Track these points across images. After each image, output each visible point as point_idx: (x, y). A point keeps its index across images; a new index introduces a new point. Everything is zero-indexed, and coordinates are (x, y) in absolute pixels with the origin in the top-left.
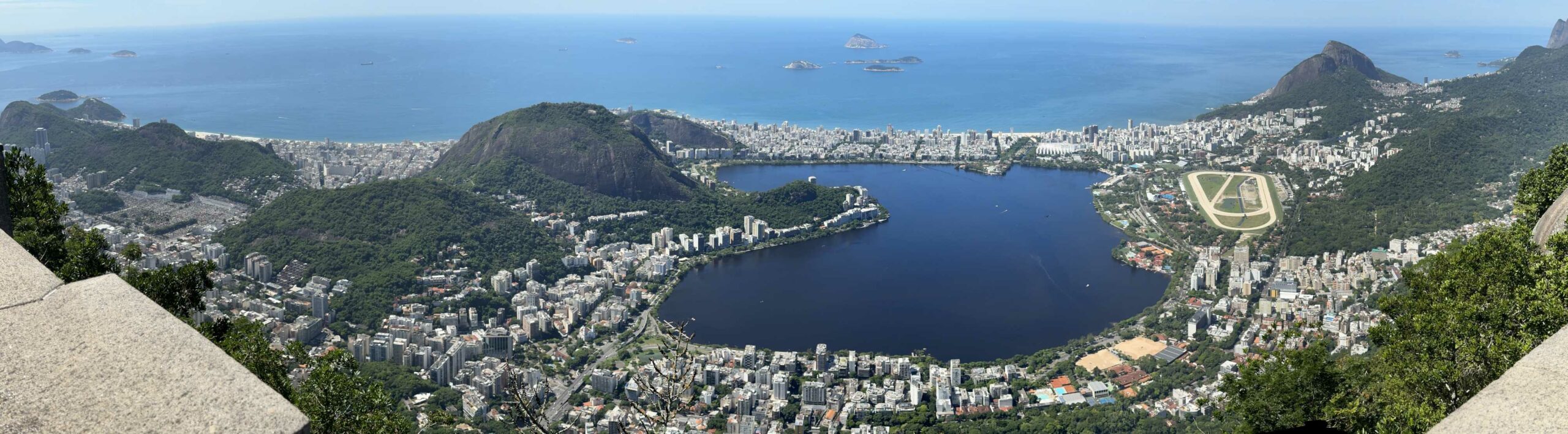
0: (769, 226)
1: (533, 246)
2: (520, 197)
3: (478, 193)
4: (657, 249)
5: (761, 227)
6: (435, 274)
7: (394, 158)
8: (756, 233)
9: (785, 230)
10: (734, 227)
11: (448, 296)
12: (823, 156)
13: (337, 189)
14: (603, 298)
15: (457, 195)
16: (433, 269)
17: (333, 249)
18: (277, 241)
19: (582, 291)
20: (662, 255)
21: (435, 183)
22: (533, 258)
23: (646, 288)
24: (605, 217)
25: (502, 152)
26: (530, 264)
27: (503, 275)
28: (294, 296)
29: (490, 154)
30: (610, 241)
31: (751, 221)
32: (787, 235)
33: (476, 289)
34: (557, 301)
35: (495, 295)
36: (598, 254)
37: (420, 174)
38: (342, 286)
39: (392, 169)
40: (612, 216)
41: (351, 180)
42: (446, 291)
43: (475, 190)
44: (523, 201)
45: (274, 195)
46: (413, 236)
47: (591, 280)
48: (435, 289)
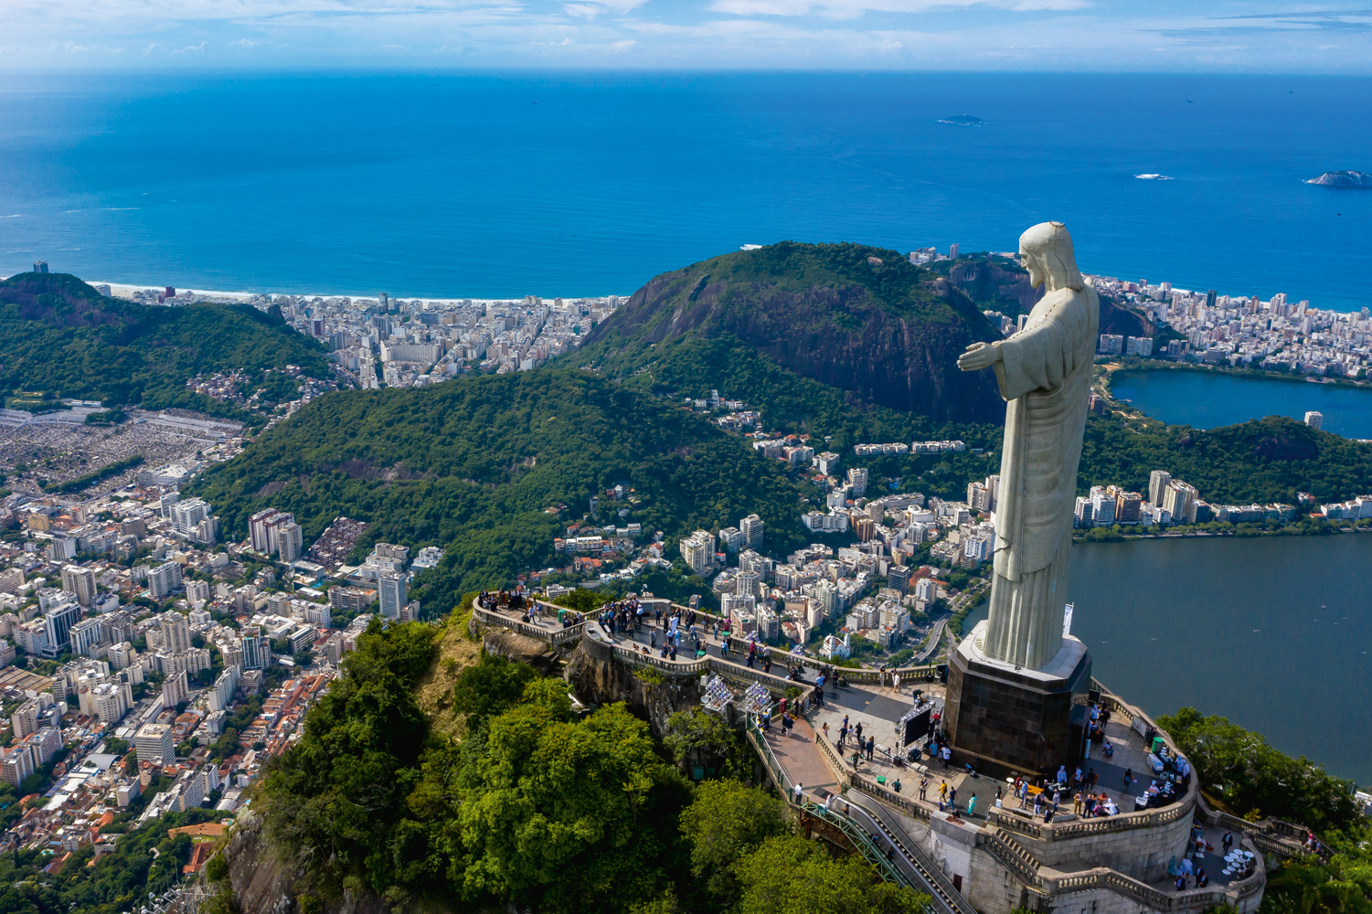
0: (1201, 496)
1: (752, 491)
2: (734, 404)
4: (974, 513)
5: (1180, 495)
6: (585, 535)
8: (1170, 505)
9: (1233, 509)
10: (1128, 489)
11: (606, 572)
12: (1353, 372)
13: (408, 386)
14: (868, 591)
15: (625, 398)
16: (584, 526)
17: (411, 495)
18: (309, 486)
19: (834, 573)
20: (982, 524)
22: (753, 511)
23: (947, 579)
24: (885, 447)
25: (704, 325)
26: (746, 522)
27: (700, 537)
28: (345, 582)
29: (684, 326)
30: (890, 491)
31: (1164, 482)
32: (1235, 518)
33: (655, 561)
34: (790, 589)
35: (687, 571)
36: (867, 512)
37: (555, 358)
38: (428, 558)
40: (899, 447)
42: (604, 564)
44: (738, 411)
46: (546, 468)
47: (852, 555)
48: (585, 560)
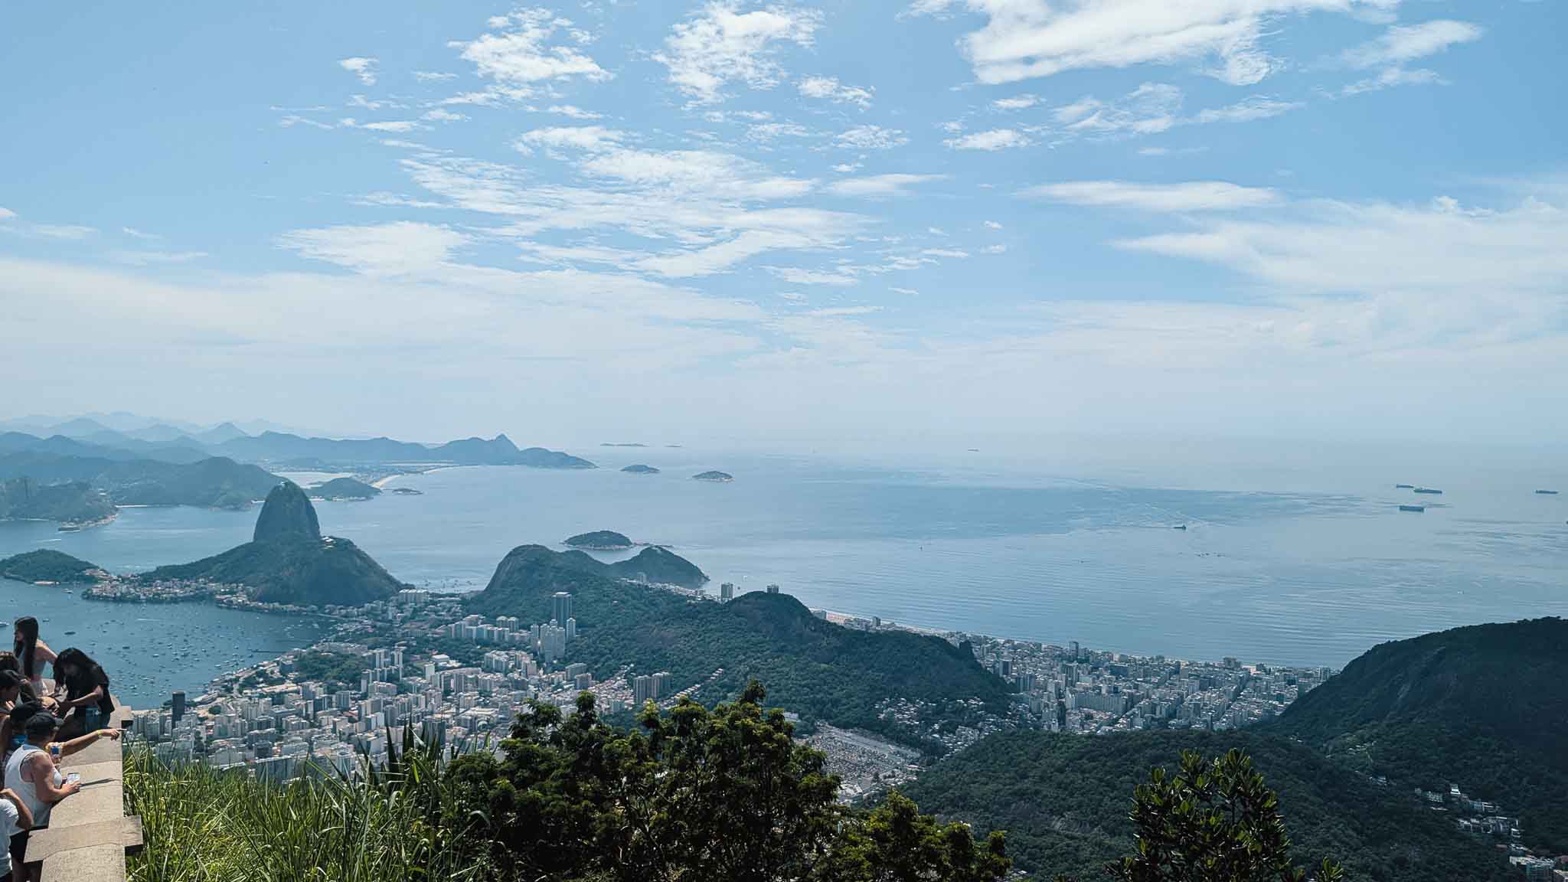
2: (1481, 805)
3: (1382, 779)
7: (1202, 688)
13: (1090, 736)
21: (1287, 747)
29: (1413, 704)
37: (1254, 726)
39: (1198, 709)
41: (1116, 721)
43: (1377, 773)
45: (971, 734)
